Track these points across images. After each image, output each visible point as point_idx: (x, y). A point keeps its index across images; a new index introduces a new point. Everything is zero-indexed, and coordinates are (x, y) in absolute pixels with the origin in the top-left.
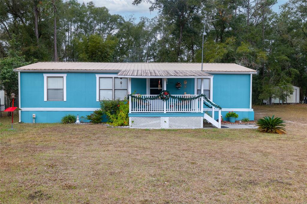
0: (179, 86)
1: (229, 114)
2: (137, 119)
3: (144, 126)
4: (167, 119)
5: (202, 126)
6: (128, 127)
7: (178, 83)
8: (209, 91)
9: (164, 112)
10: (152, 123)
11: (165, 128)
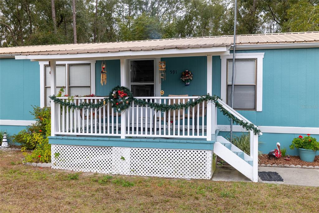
0: (188, 78)
1: (297, 142)
2: (67, 150)
3: (79, 166)
4: (126, 152)
5: (208, 175)
6: (48, 165)
7: (185, 72)
8: (255, 87)
9: (120, 137)
10: (95, 159)
11: (121, 173)
